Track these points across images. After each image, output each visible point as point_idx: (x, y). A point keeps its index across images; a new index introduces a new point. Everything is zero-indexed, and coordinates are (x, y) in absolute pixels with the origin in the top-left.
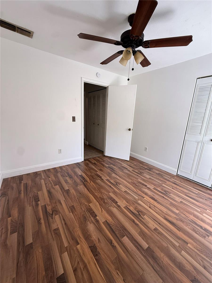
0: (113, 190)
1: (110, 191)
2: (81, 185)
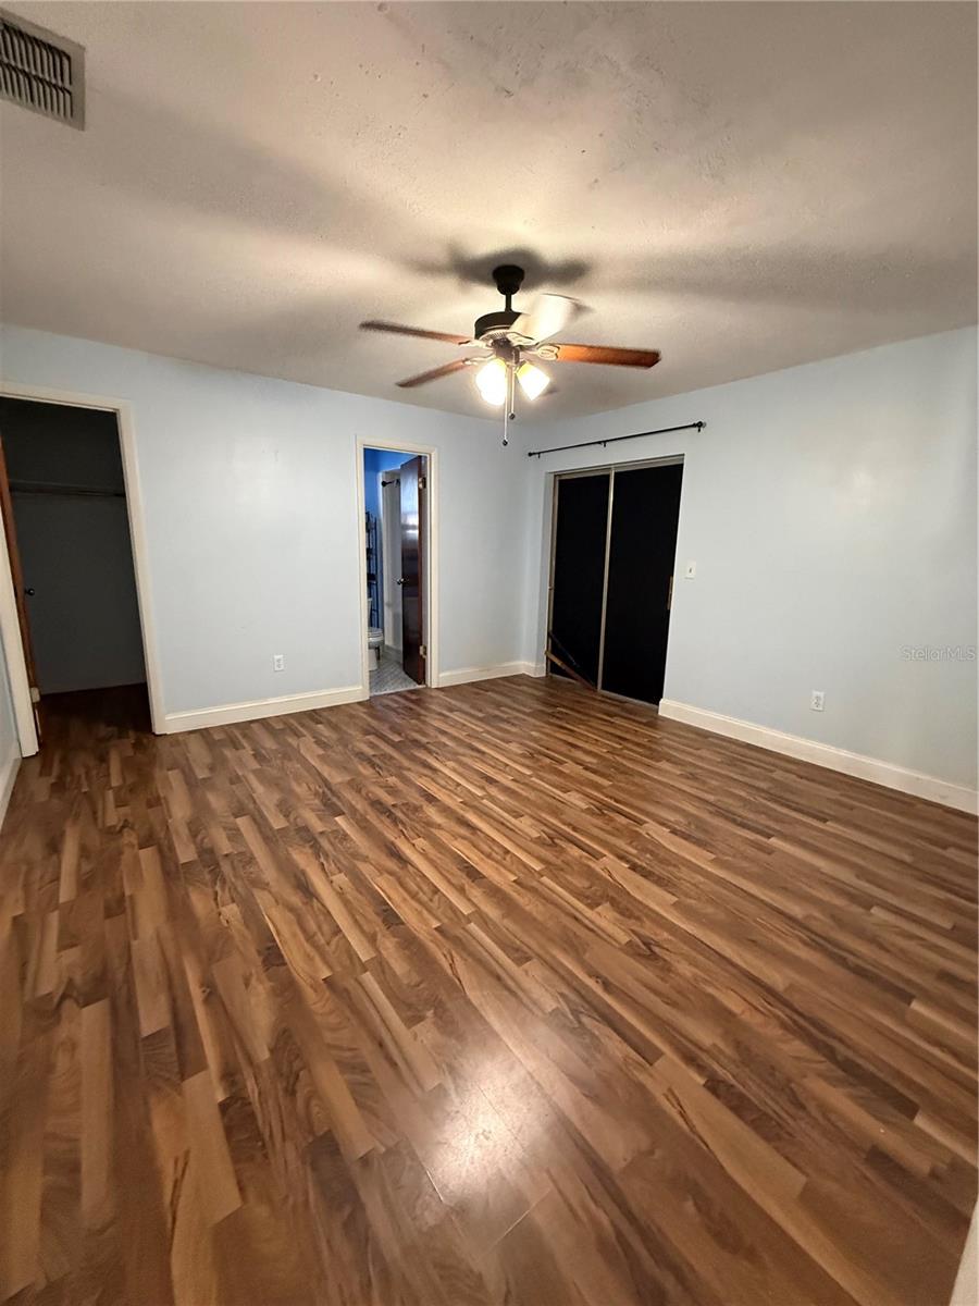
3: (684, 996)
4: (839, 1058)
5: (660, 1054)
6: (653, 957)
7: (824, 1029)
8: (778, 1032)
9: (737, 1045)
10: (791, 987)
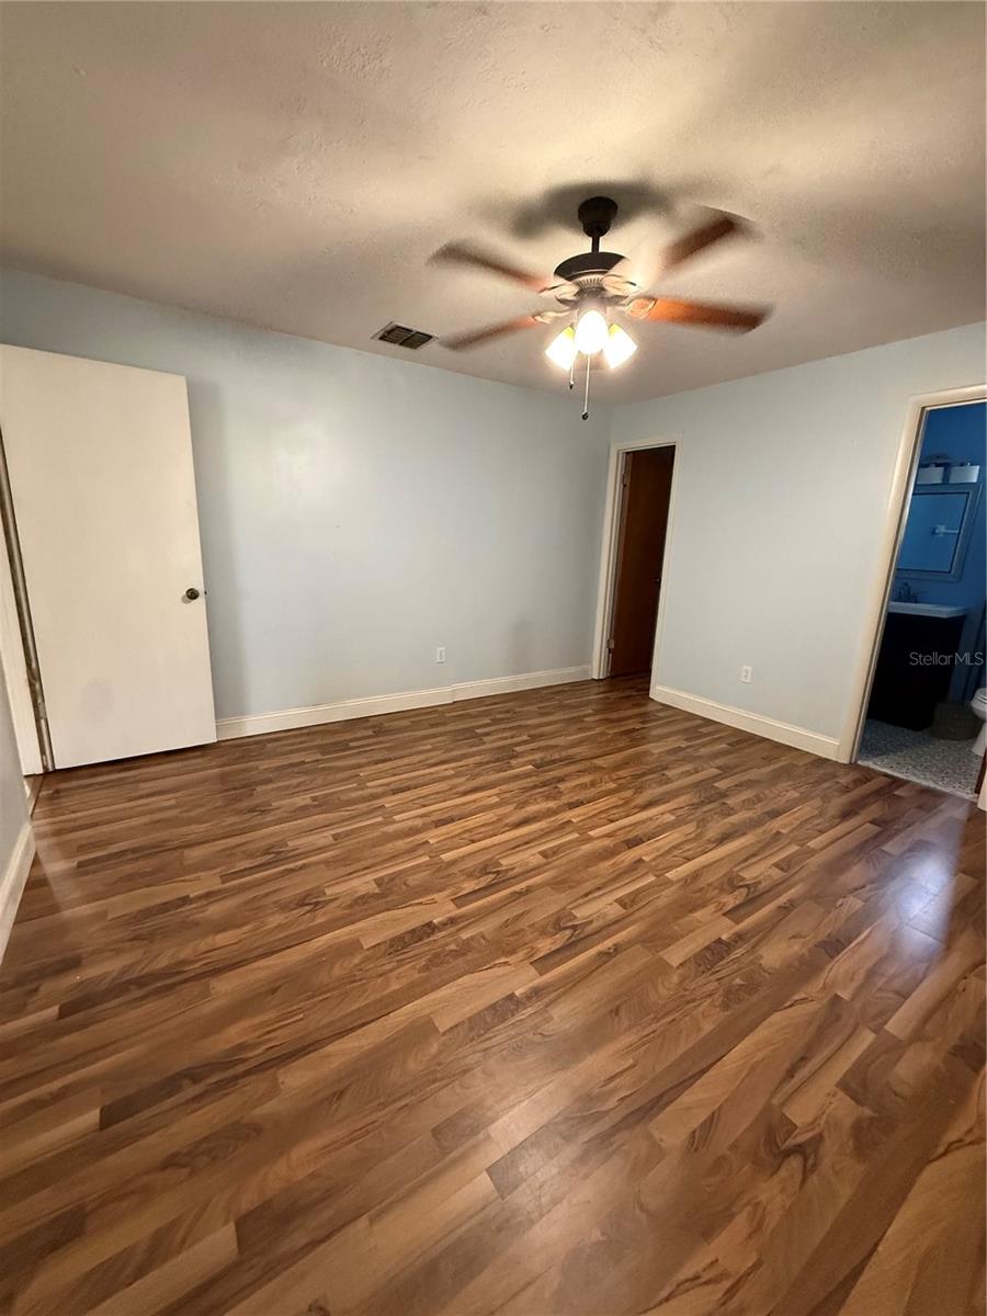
3: (255, 909)
4: (132, 987)
5: (223, 883)
6: (301, 904)
7: (158, 992)
8: (182, 955)
9: (197, 924)
10: (206, 994)
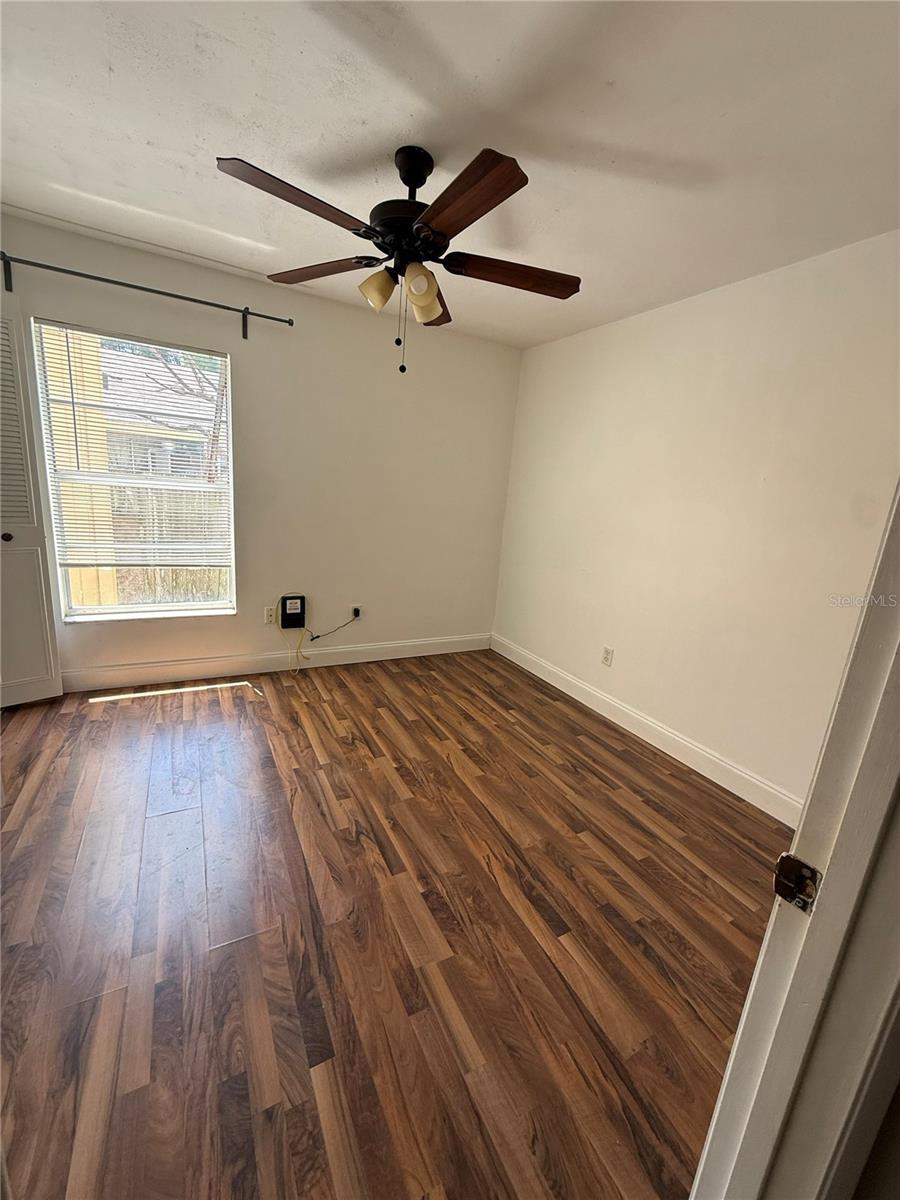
0: (393, 807)
1: (405, 807)
2: (534, 848)
